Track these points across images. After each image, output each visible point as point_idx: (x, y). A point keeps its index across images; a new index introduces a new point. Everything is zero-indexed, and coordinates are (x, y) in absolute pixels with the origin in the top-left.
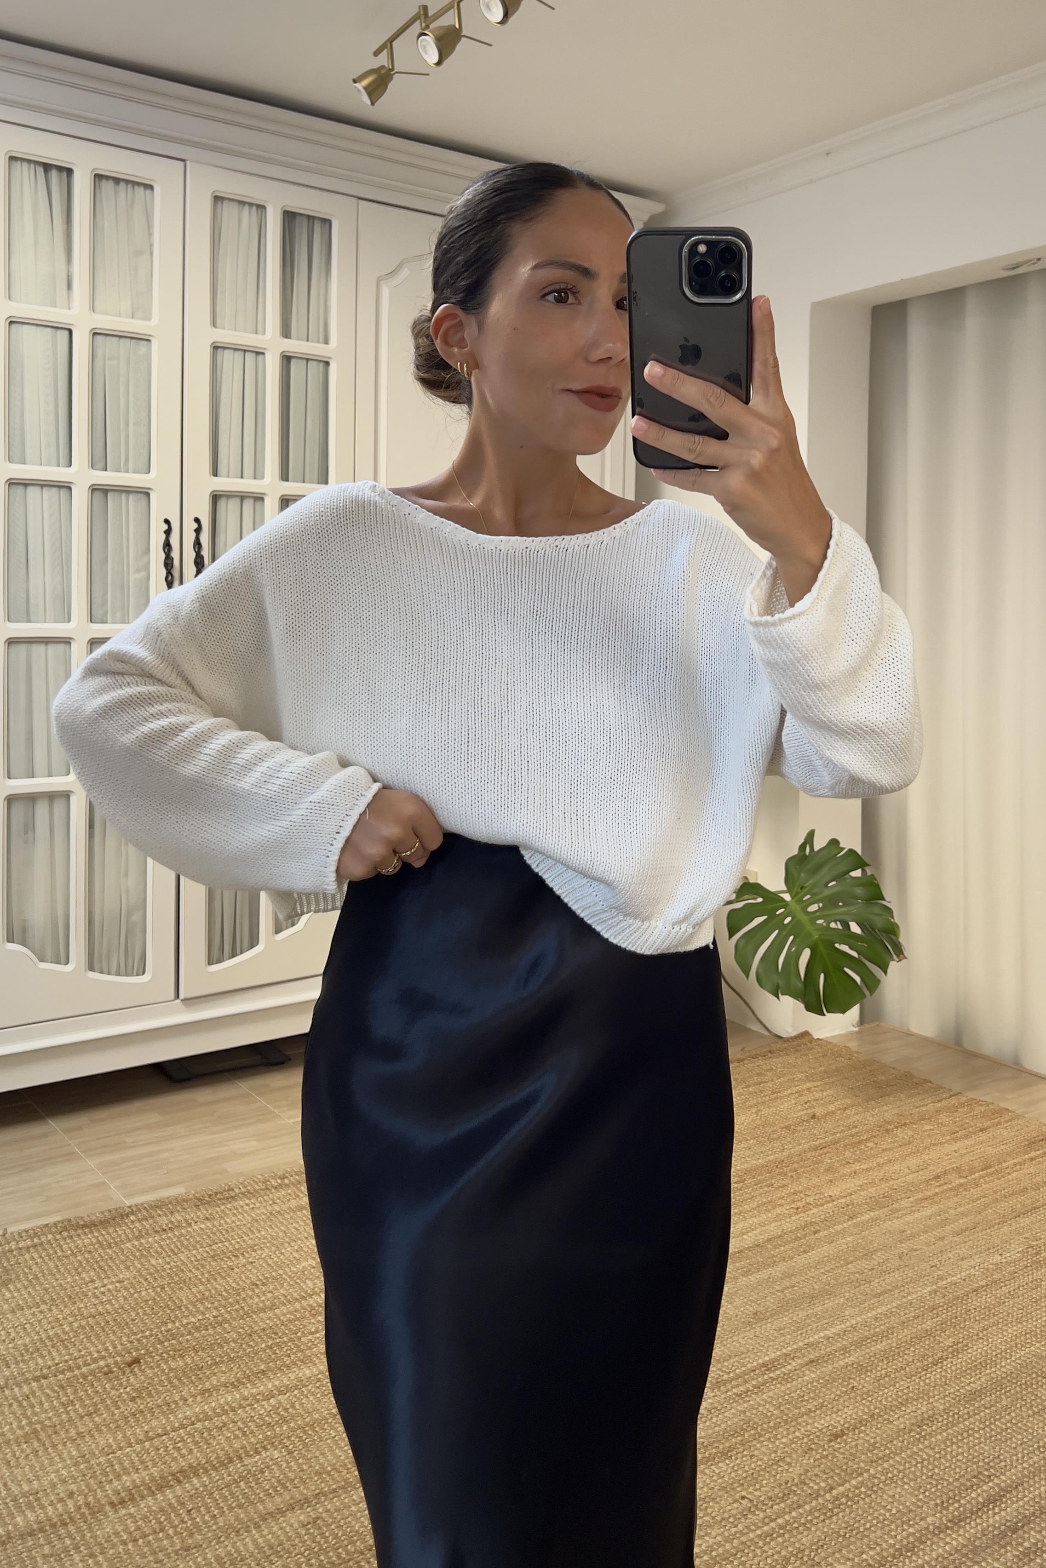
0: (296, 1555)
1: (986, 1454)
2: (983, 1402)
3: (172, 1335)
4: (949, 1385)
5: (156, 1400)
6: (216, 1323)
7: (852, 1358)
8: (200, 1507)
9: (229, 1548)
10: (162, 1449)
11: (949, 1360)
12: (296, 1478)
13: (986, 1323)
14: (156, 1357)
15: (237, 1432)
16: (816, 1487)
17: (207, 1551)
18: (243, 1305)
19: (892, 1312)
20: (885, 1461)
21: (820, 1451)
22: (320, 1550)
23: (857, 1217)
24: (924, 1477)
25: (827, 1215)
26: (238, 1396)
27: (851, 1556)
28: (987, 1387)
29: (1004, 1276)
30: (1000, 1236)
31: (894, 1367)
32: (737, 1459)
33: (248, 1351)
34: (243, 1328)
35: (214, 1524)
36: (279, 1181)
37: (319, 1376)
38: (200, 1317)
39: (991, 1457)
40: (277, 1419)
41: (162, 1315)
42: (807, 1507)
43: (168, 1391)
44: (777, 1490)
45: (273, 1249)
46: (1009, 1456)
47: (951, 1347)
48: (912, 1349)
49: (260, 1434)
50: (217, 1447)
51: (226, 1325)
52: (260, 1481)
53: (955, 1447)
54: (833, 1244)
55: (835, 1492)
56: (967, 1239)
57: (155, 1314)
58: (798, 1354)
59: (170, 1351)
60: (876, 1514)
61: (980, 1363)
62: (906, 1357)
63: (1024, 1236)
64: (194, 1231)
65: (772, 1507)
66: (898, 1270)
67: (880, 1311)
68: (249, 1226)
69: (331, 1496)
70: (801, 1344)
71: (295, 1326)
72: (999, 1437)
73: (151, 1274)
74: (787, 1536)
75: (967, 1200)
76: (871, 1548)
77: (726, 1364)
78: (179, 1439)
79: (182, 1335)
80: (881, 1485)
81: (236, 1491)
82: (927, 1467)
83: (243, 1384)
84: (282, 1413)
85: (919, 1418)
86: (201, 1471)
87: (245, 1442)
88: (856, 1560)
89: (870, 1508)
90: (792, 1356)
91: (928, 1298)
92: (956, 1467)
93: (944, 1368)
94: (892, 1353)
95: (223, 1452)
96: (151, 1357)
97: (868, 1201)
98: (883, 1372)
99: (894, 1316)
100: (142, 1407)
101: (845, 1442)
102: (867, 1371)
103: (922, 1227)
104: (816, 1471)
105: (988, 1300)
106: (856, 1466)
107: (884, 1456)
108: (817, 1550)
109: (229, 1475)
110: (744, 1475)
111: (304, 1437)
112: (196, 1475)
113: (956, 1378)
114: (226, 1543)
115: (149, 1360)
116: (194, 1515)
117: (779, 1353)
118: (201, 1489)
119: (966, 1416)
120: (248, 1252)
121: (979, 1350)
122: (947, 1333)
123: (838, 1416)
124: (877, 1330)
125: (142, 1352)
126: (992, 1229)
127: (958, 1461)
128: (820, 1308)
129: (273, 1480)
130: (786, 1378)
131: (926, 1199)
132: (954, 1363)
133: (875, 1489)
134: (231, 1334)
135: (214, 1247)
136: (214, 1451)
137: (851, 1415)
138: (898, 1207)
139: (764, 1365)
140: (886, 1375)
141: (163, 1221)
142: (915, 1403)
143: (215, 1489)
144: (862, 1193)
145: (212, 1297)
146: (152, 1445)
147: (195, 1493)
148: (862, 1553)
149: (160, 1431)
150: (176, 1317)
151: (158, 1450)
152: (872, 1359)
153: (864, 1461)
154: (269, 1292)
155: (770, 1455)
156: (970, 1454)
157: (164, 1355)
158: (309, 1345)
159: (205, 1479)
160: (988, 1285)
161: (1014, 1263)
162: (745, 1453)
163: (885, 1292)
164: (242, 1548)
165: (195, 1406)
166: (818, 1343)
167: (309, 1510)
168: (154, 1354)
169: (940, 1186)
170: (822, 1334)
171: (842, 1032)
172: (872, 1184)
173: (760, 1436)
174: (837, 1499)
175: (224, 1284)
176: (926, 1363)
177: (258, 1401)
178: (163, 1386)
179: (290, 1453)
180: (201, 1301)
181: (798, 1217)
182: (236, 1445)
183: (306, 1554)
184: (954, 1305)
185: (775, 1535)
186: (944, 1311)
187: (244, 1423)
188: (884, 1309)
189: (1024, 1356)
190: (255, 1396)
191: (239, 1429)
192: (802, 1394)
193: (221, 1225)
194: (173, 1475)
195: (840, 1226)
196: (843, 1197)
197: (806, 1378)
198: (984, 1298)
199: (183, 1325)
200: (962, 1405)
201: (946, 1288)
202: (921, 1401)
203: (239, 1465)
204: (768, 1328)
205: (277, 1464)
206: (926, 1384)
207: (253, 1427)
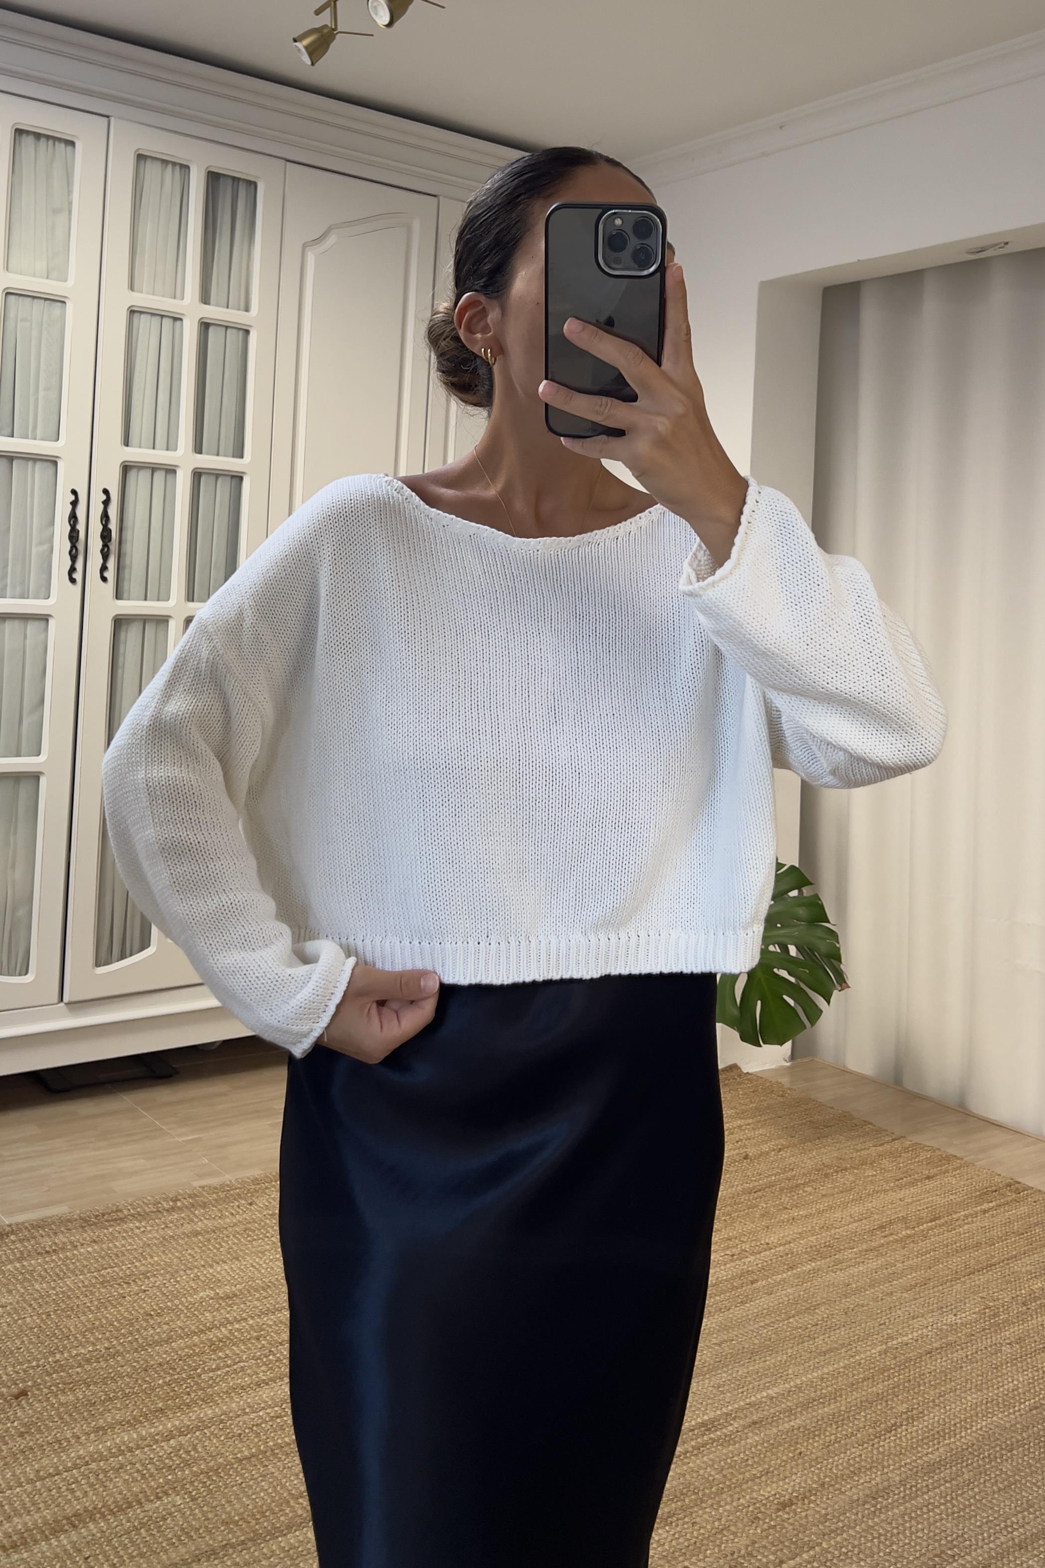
1: (948, 1532)
2: (942, 1475)
3: (60, 1367)
4: (904, 1455)
5: (46, 1437)
6: (109, 1355)
7: (798, 1421)
8: (98, 1555)
10: (54, 1490)
11: (904, 1427)
12: (201, 1527)
13: (943, 1388)
14: (44, 1390)
15: (135, 1475)
16: (764, 1560)
18: (137, 1337)
19: (840, 1372)
20: (838, 1535)
21: (767, 1521)
23: (798, 1267)
24: (881, 1554)
25: (765, 1264)
26: (135, 1436)
28: (946, 1458)
29: (960, 1338)
30: (954, 1294)
31: (844, 1432)
32: (677, 1525)
33: (144, 1388)
34: (138, 1362)
36: (171, 1204)
37: (223, 1417)
38: (90, 1349)
39: (955, 1535)
40: (178, 1462)
41: (49, 1344)
43: (58, 1427)
44: (722, 1562)
45: (168, 1276)
46: (973, 1535)
47: (906, 1413)
48: (863, 1414)
49: (160, 1478)
50: (115, 1490)
51: (119, 1358)
52: (162, 1529)
53: (914, 1523)
54: (772, 1296)
56: (917, 1296)
57: (42, 1343)
58: (739, 1414)
59: (59, 1384)
61: (938, 1432)
62: (856, 1422)
63: (980, 1295)
64: (81, 1254)
66: (844, 1326)
67: (826, 1370)
68: (140, 1250)
69: (240, 1548)
70: (742, 1403)
71: (195, 1361)
72: (962, 1513)
73: (35, 1299)
75: (916, 1253)
78: (72, 1480)
79: (72, 1367)
80: (835, 1561)
81: (137, 1539)
82: (883, 1543)
83: (140, 1422)
84: (183, 1456)
85: (874, 1490)
86: (98, 1515)
87: (144, 1486)
90: (733, 1416)
91: (878, 1358)
92: (916, 1544)
93: (898, 1436)
94: (841, 1418)
95: (121, 1496)
96: (38, 1389)
97: (809, 1250)
98: (833, 1437)
99: (842, 1376)
100: (31, 1444)
101: (795, 1512)
102: (815, 1436)
103: (868, 1280)
104: (764, 1542)
105: (943, 1364)
106: (806, 1539)
107: (837, 1529)
109: (129, 1521)
110: (686, 1544)
111: (208, 1483)
112: (94, 1520)
113: (912, 1447)
115: (37, 1392)
117: (719, 1412)
118: (99, 1535)
119: (925, 1490)
120: (140, 1279)
121: (936, 1419)
122: (900, 1397)
123: (785, 1484)
124: (824, 1391)
125: (30, 1383)
126: (944, 1286)
127: (918, 1537)
128: (761, 1365)
129: (176, 1528)
130: (728, 1440)
131: (871, 1250)
132: (909, 1431)
133: (828, 1564)
134: (125, 1368)
135: (102, 1272)
136: (111, 1495)
137: (800, 1483)
138: (841, 1258)
139: (703, 1424)
140: (836, 1441)
141: (47, 1242)
142: (869, 1473)
143: (113, 1536)
144: (802, 1242)
145: (102, 1327)
146: (43, 1486)
147: (92, 1540)
149: (51, 1470)
150: (65, 1347)
151: (51, 1491)
152: (820, 1423)
153: (815, 1534)
154: (164, 1324)
155: (713, 1523)
156: (931, 1531)
157: (53, 1388)
158: (210, 1382)
159: (102, 1524)
160: (942, 1348)
161: (970, 1324)
162: (686, 1519)
163: (831, 1350)
165: (89, 1444)
166: (761, 1402)
167: (216, 1562)
168: (42, 1387)
169: (885, 1237)
170: (765, 1394)
171: (773, 1067)
172: (813, 1232)
173: (702, 1502)
175: (115, 1313)
176: (878, 1429)
177: (157, 1442)
178: (53, 1422)
179: (193, 1499)
180: (90, 1330)
181: (733, 1264)
182: (135, 1489)
184: (906, 1367)
186: (896, 1374)
187: (143, 1465)
188: (830, 1368)
189: (986, 1426)
190: (153, 1437)
191: (138, 1471)
192: (746, 1458)
193: (109, 1248)
194: (68, 1519)
195: (780, 1276)
196: (780, 1245)
197: (749, 1441)
198: (939, 1361)
199: (71, 1356)
200: (920, 1477)
201: (897, 1348)
202: (874, 1470)
203: (139, 1511)
205: (180, 1511)
206: (879, 1452)
207: (152, 1470)
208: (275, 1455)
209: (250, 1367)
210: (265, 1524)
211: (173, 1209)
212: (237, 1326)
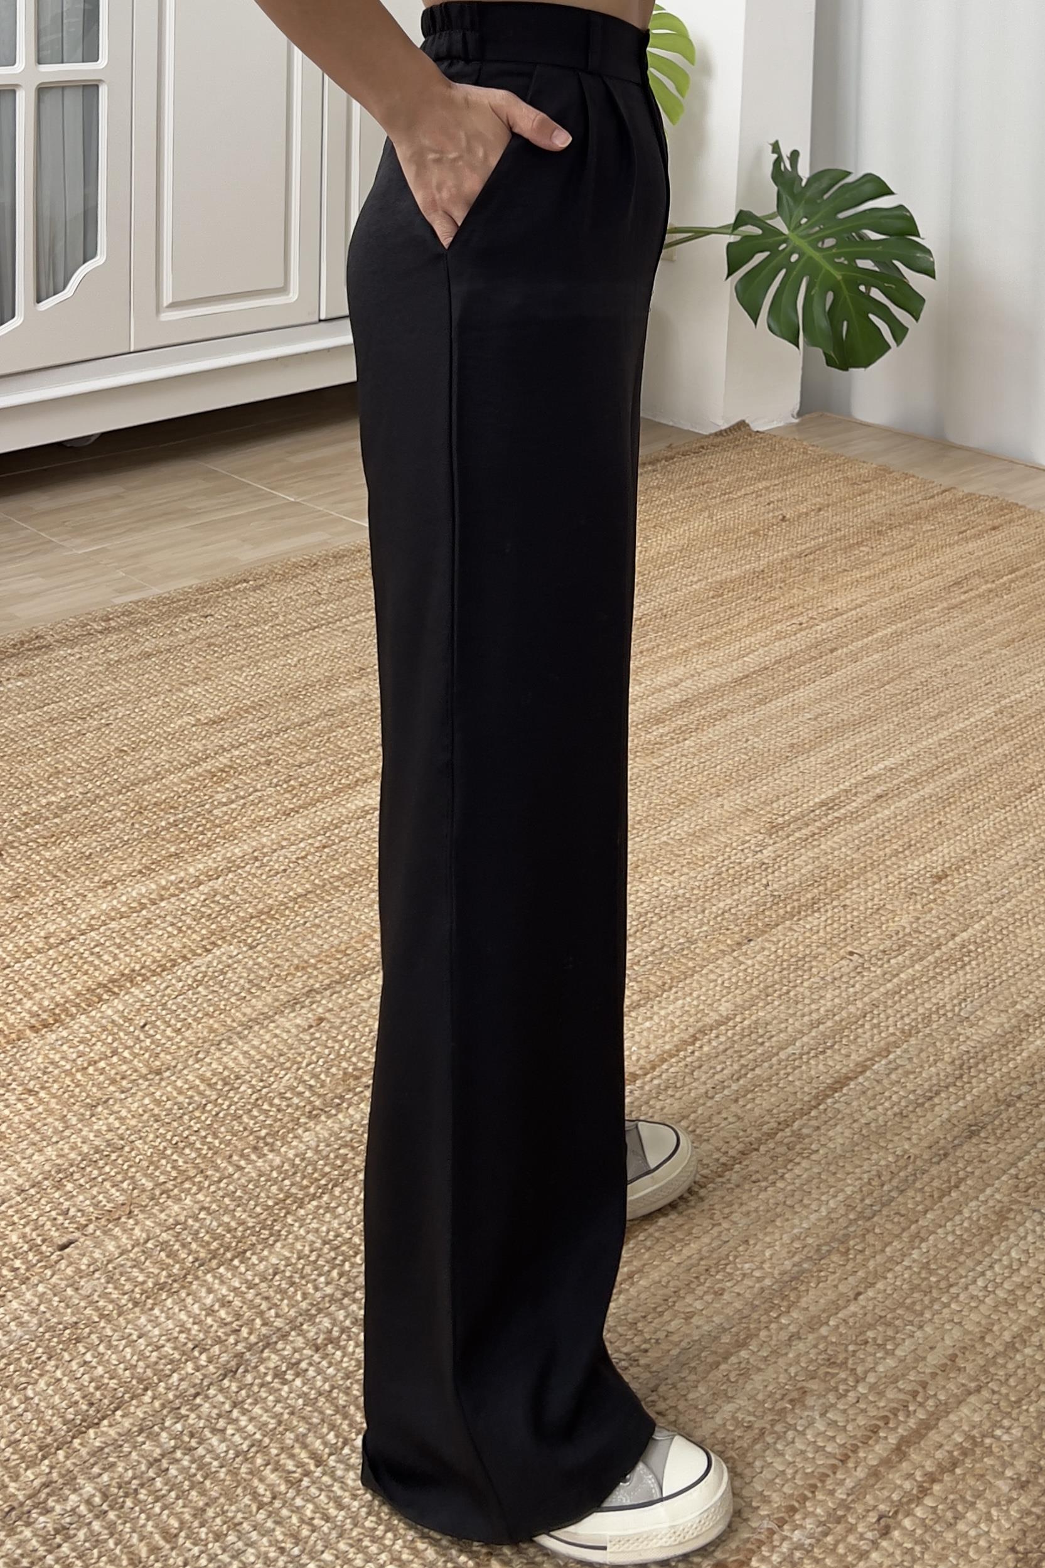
0: (308, 1065)
3: (32, 819)
5: (43, 900)
7: (927, 790)
8: (156, 1021)
9: (214, 1066)
10: (75, 957)
12: (272, 976)
14: (21, 847)
15: (170, 929)
16: (934, 936)
17: (185, 1072)
19: (958, 736)
20: (1007, 901)
21: (925, 895)
22: (338, 1055)
25: (840, 631)
26: (153, 886)
27: (1002, 1007)
31: (981, 798)
32: (827, 911)
35: (183, 1039)
37: (256, 854)
38: (63, 795)
40: (218, 909)
42: (931, 958)
44: (888, 943)
48: (995, 776)
49: (201, 929)
50: (150, 949)
54: (858, 663)
55: (958, 939)
56: (1019, 652)
58: (859, 789)
59: (37, 838)
60: (1016, 960)
62: (990, 786)
64: (9, 690)
65: (889, 961)
67: (941, 736)
68: (84, 680)
69: (328, 993)
70: (859, 778)
71: (198, 797)
74: (918, 992)
75: (1003, 608)
76: (1024, 998)
77: (775, 805)
78: (93, 943)
79: (47, 819)
80: (1011, 928)
81: (197, 999)
83: (155, 871)
84: (222, 901)
85: (1032, 852)
86: (140, 979)
87: (185, 940)
88: (1010, 1011)
89: (1006, 953)
90: (854, 791)
91: (994, 719)
94: (973, 783)
95: (160, 954)
96: (13, 847)
97: (884, 612)
98: (970, 803)
99: (961, 740)
100: (26, 909)
101: (954, 885)
102: (950, 804)
104: (928, 917)
106: (973, 910)
108: (960, 1004)
109: (179, 981)
110: (842, 929)
111: (264, 928)
112: (136, 984)
114: (208, 1060)
115: (12, 850)
116: (152, 1032)
117: (836, 790)
118: (148, 1000)
120: (96, 712)
123: (933, 856)
124: (945, 757)
128: (868, 736)
129: (242, 981)
130: (854, 817)
131: (954, 607)
133: (1005, 932)
134: (113, 813)
135: (45, 709)
136: (148, 954)
137: (949, 854)
138: (923, 619)
139: (823, 804)
140: (975, 807)
142: (1020, 836)
143: (166, 998)
144: (874, 605)
146: (60, 953)
147: (142, 1006)
148: (1016, 1003)
149: (63, 936)
150: (29, 797)
151: (70, 958)
152: (952, 789)
153: (982, 903)
155: (866, 903)
157: (31, 844)
158: (226, 818)
159: (148, 988)
162: (835, 903)
163: (940, 714)
164: (231, 1064)
165: (99, 902)
166: (880, 775)
167: (304, 1011)
168: (16, 844)
169: (964, 593)
170: (881, 766)
171: (781, 424)
172: (883, 593)
173: (847, 883)
174: (963, 946)
176: (1017, 791)
177: (182, 890)
178: (45, 882)
179: (251, 948)
180: (55, 776)
181: (803, 633)
182: (174, 945)
183: (321, 1062)
185: (903, 992)
186: (1019, 733)
187: (174, 917)
188: (946, 733)
190: (177, 884)
191: (171, 924)
192: (881, 834)
193: (44, 681)
194: (102, 986)
195: (860, 642)
196: (851, 610)
197: (878, 815)
199: (43, 807)
201: (1012, 706)
203: (188, 968)
204: (814, 761)
205: (239, 962)
206: (1025, 814)
207: (188, 922)
208: (336, 889)
209: (270, 796)
210: (350, 963)
211: (106, 631)
212: (237, 753)
